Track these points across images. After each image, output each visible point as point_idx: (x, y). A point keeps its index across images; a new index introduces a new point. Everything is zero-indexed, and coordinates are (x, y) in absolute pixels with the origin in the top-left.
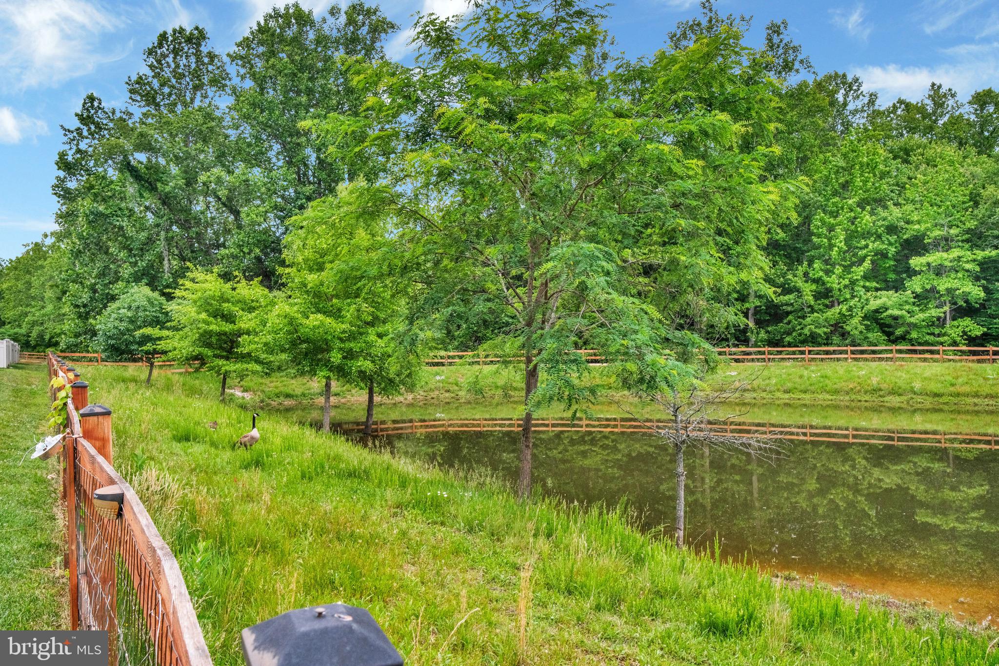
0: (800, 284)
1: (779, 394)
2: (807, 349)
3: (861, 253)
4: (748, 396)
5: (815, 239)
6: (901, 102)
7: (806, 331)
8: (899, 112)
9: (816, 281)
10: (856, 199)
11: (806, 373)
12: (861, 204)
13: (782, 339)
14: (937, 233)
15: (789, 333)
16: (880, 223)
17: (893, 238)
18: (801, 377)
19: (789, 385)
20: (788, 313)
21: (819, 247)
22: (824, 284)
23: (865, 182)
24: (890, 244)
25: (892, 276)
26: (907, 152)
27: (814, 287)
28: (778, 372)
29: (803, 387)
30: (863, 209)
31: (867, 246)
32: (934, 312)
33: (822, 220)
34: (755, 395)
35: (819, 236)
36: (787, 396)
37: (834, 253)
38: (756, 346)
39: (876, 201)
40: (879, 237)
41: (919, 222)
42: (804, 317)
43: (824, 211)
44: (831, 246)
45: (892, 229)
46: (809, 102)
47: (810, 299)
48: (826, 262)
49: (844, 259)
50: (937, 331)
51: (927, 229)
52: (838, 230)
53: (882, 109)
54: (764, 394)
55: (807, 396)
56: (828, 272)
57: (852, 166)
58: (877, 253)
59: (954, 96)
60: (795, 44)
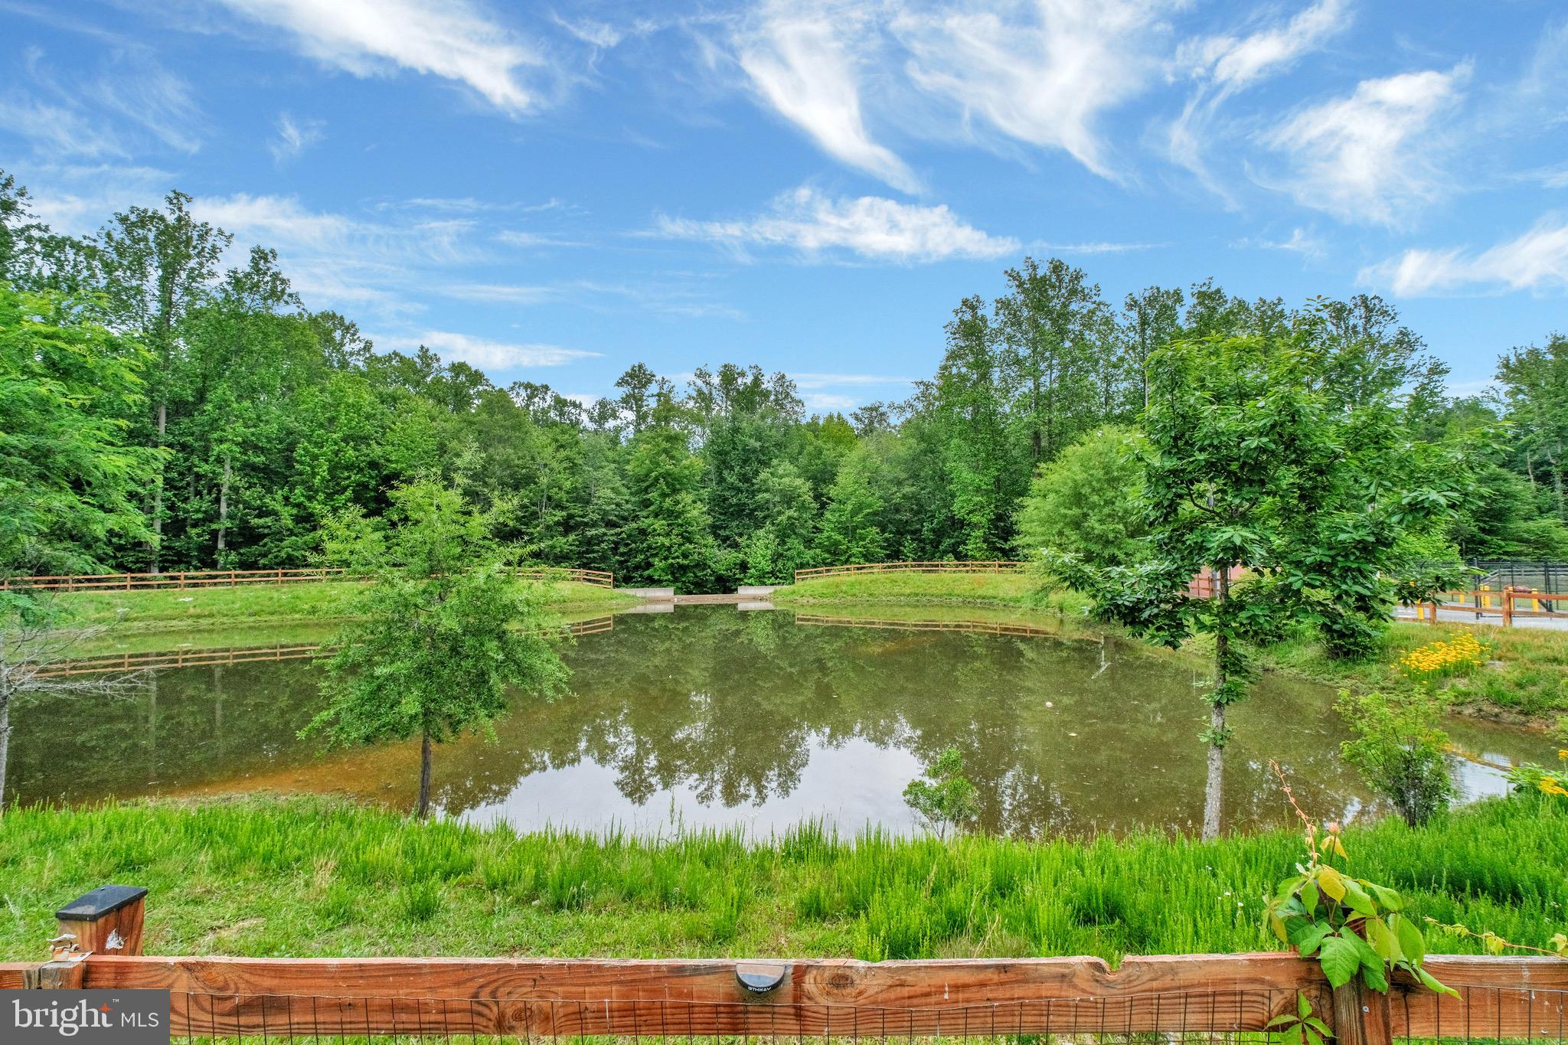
0: (278, 507)
1: (243, 618)
2: (280, 571)
3: (344, 483)
4: (204, 623)
5: (297, 466)
6: (396, 354)
7: (283, 554)
8: (394, 362)
9: (298, 505)
10: (340, 434)
11: (275, 595)
12: (345, 440)
13: (256, 562)
15: (265, 555)
16: (362, 458)
17: (374, 473)
18: (271, 599)
19: (256, 608)
20: (265, 536)
21: (301, 474)
22: (305, 508)
23: (350, 421)
24: (371, 477)
26: (395, 399)
27: (295, 511)
28: (245, 595)
29: (271, 609)
30: (347, 444)
31: (349, 477)
33: (304, 449)
34: (211, 621)
35: (302, 463)
36: (252, 619)
37: (317, 480)
38: (224, 569)
39: (360, 438)
40: (361, 470)
41: (397, 462)
42: (281, 540)
43: (309, 442)
44: (314, 474)
45: (373, 465)
46: (296, 336)
47: (290, 523)
48: (310, 488)
49: (327, 487)
51: (402, 469)
52: (322, 459)
53: (379, 355)
54: (225, 619)
55: (275, 618)
56: (310, 499)
57: (339, 405)
58: (359, 484)
59: (438, 360)
60: (284, 275)
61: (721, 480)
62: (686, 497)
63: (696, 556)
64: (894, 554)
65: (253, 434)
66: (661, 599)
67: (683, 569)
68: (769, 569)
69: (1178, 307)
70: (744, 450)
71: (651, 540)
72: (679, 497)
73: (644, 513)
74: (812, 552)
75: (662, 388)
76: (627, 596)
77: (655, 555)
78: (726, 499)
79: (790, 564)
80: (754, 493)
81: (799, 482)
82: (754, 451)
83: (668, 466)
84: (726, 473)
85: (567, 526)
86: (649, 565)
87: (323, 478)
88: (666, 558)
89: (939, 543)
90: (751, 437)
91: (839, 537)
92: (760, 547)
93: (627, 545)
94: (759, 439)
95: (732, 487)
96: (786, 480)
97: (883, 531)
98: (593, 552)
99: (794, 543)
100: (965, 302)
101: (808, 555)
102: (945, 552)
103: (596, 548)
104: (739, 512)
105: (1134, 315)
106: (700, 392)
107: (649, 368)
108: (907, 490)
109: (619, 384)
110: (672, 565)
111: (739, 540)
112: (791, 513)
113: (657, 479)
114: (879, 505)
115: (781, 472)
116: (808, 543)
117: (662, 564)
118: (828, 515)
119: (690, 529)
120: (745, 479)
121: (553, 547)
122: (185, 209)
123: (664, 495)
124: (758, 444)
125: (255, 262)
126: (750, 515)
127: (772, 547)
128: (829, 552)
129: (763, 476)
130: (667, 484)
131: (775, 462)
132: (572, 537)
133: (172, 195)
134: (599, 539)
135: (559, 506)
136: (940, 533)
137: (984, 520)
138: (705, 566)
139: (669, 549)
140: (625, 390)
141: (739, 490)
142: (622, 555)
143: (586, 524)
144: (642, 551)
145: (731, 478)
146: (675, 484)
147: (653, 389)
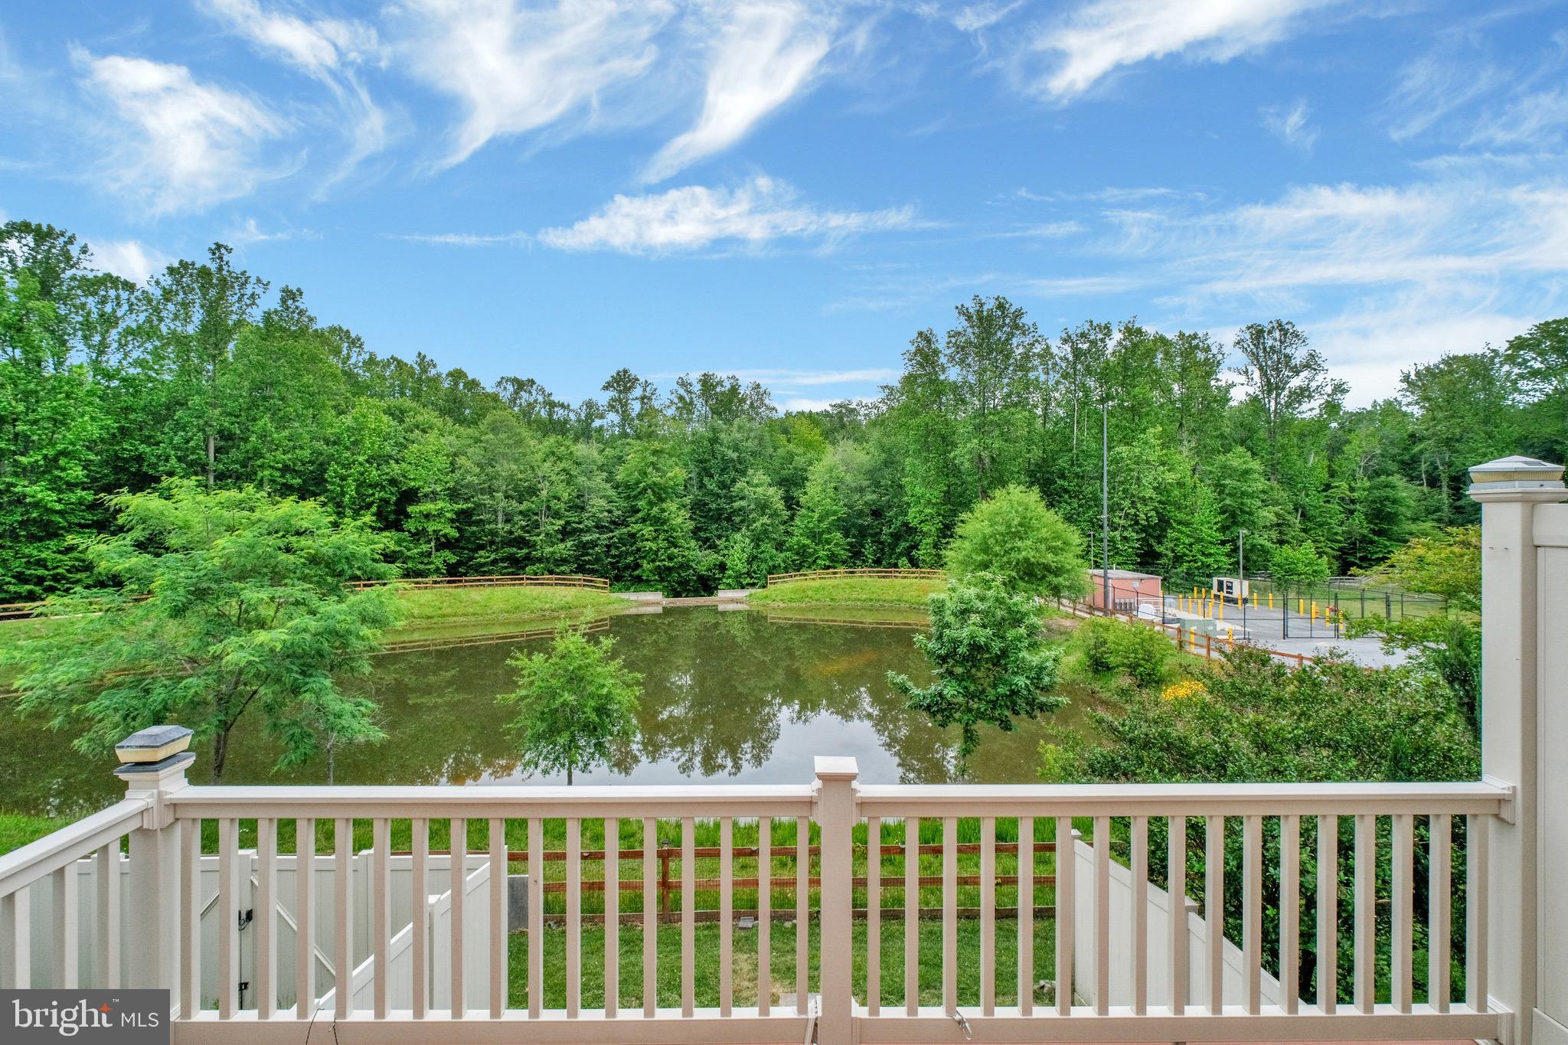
5: (329, 486)
10: (366, 457)
12: (369, 461)
14: (427, 490)
16: (384, 477)
17: (394, 489)
23: (373, 444)
24: (392, 493)
25: (392, 517)
30: (372, 464)
31: (373, 494)
32: (425, 548)
35: (333, 484)
37: (346, 499)
40: (383, 488)
41: (414, 479)
43: (338, 464)
44: (343, 494)
45: (393, 482)
49: (354, 503)
50: (426, 561)
51: (420, 485)
52: (350, 480)
57: (362, 429)
58: (381, 500)
59: (435, 366)
60: (311, 313)
61: (702, 486)
62: (671, 506)
63: (680, 559)
64: (855, 556)
65: (290, 460)
66: (650, 601)
67: (669, 569)
68: (745, 570)
69: (1107, 340)
70: (722, 458)
71: (639, 544)
72: (664, 505)
73: (633, 519)
74: (782, 555)
75: (645, 390)
76: (622, 600)
77: (644, 557)
78: (706, 504)
79: (764, 566)
80: (731, 499)
81: (771, 491)
82: (732, 460)
83: (655, 478)
84: (706, 480)
85: (565, 533)
86: (637, 566)
87: (351, 497)
88: (653, 561)
89: (896, 545)
90: (729, 448)
91: (808, 542)
92: (737, 549)
93: (618, 548)
94: (736, 449)
95: (712, 493)
96: (759, 490)
97: (846, 536)
98: (588, 554)
99: (767, 547)
100: (920, 334)
101: (780, 558)
102: (901, 555)
103: (590, 551)
104: (718, 516)
105: (1068, 348)
106: (681, 398)
107: (633, 372)
108: (870, 497)
109: (606, 388)
110: (659, 566)
111: (718, 542)
112: (765, 520)
113: (645, 490)
114: (843, 512)
115: (755, 481)
116: (780, 546)
117: (650, 566)
118: (797, 521)
119: (675, 534)
120: (723, 485)
121: (553, 553)
122: (225, 258)
123: (651, 504)
124: (735, 455)
125: (284, 301)
126: (729, 519)
127: (748, 550)
128: (797, 554)
129: (739, 485)
130: (653, 491)
131: (750, 472)
132: (569, 544)
133: (214, 247)
134: (594, 544)
135: (557, 515)
136: (897, 537)
137: (933, 530)
138: (689, 567)
139: (656, 553)
140: (611, 394)
141: (718, 496)
142: (613, 557)
143: (581, 531)
144: (632, 553)
145: (711, 485)
146: (661, 494)
147: (638, 392)
